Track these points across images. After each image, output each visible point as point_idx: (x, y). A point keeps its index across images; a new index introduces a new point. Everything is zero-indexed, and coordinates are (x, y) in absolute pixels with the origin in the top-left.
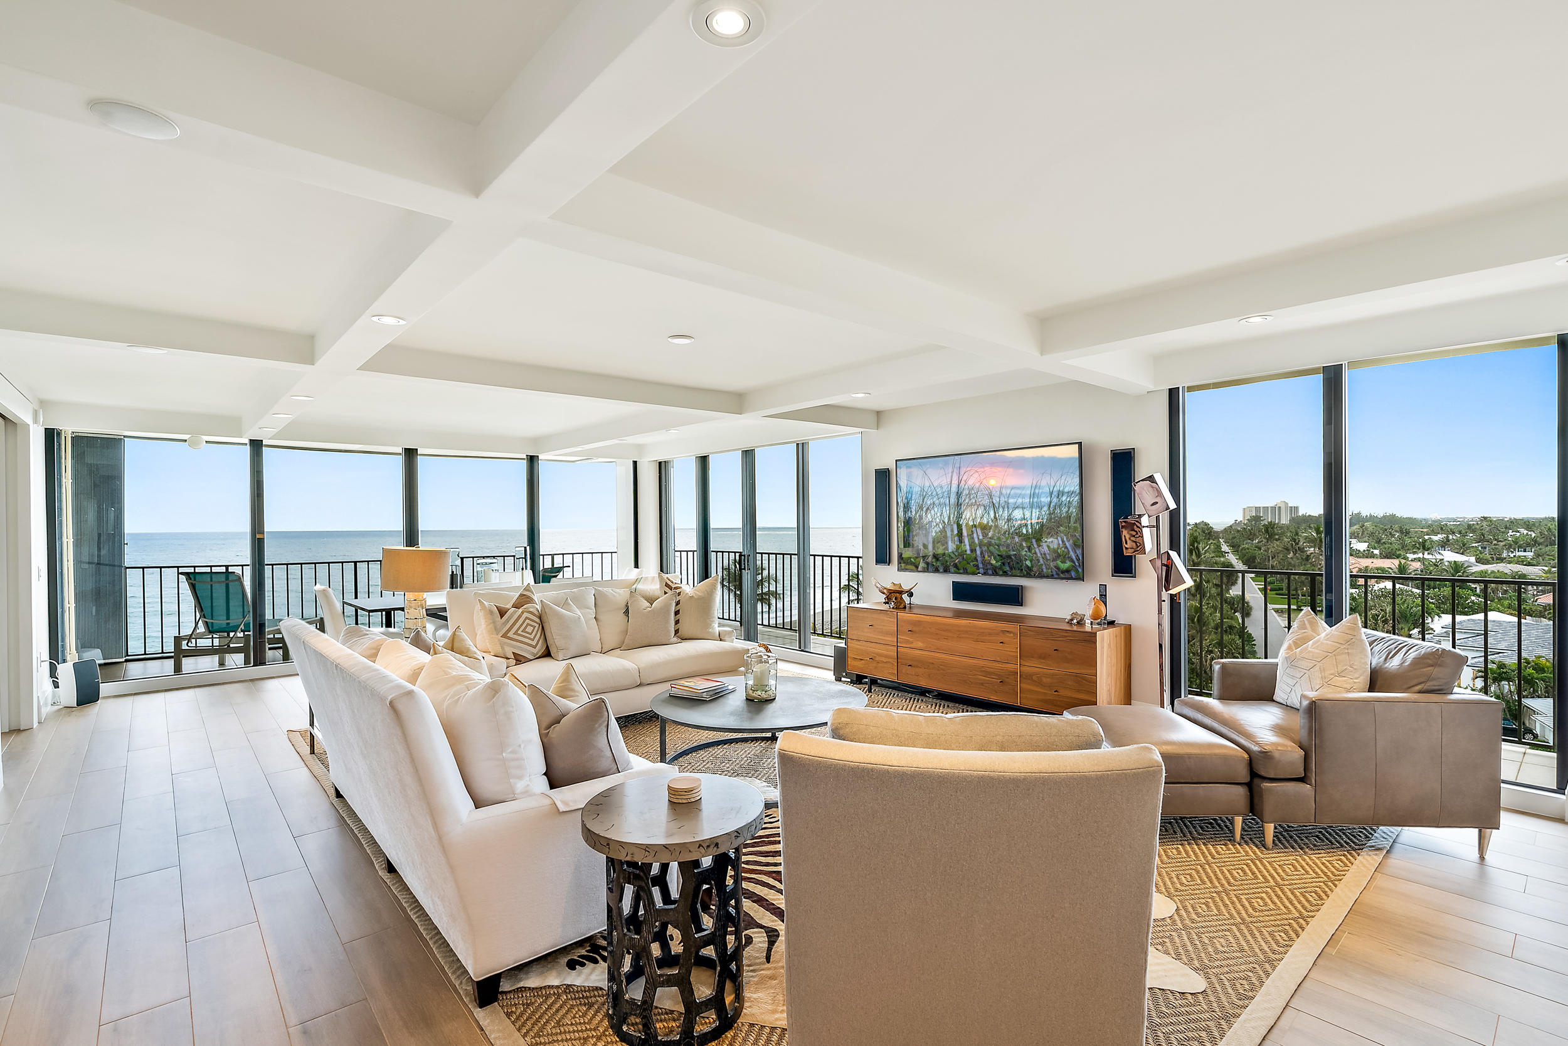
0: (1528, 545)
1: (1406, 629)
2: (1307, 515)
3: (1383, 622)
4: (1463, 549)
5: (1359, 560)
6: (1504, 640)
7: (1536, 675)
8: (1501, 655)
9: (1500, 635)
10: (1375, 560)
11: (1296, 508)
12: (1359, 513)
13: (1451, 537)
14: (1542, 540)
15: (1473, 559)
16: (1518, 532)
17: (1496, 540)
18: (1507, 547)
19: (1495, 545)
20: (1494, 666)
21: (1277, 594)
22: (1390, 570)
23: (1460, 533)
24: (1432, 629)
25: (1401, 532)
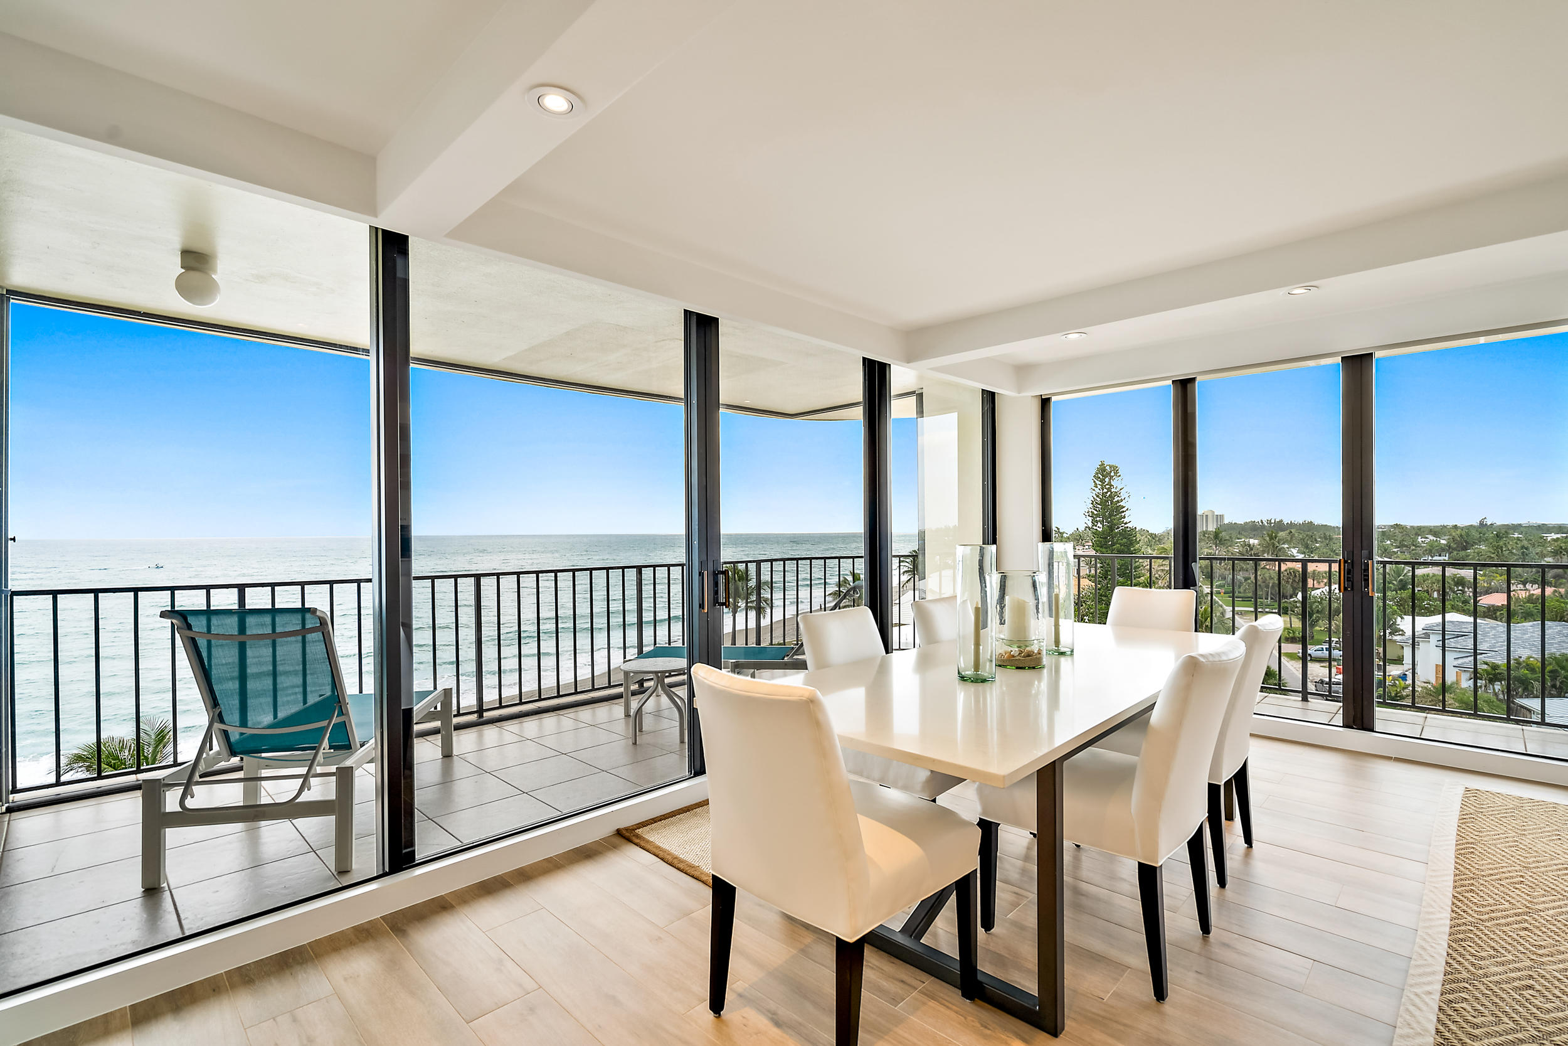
2: (1233, 523)
7: (1530, 676)
8: (1483, 655)
11: (1222, 517)
12: (1281, 521)
14: (1455, 546)
16: (1427, 538)
17: (1414, 545)
18: (1428, 552)
19: (1413, 550)
20: (1485, 667)
24: (1402, 631)
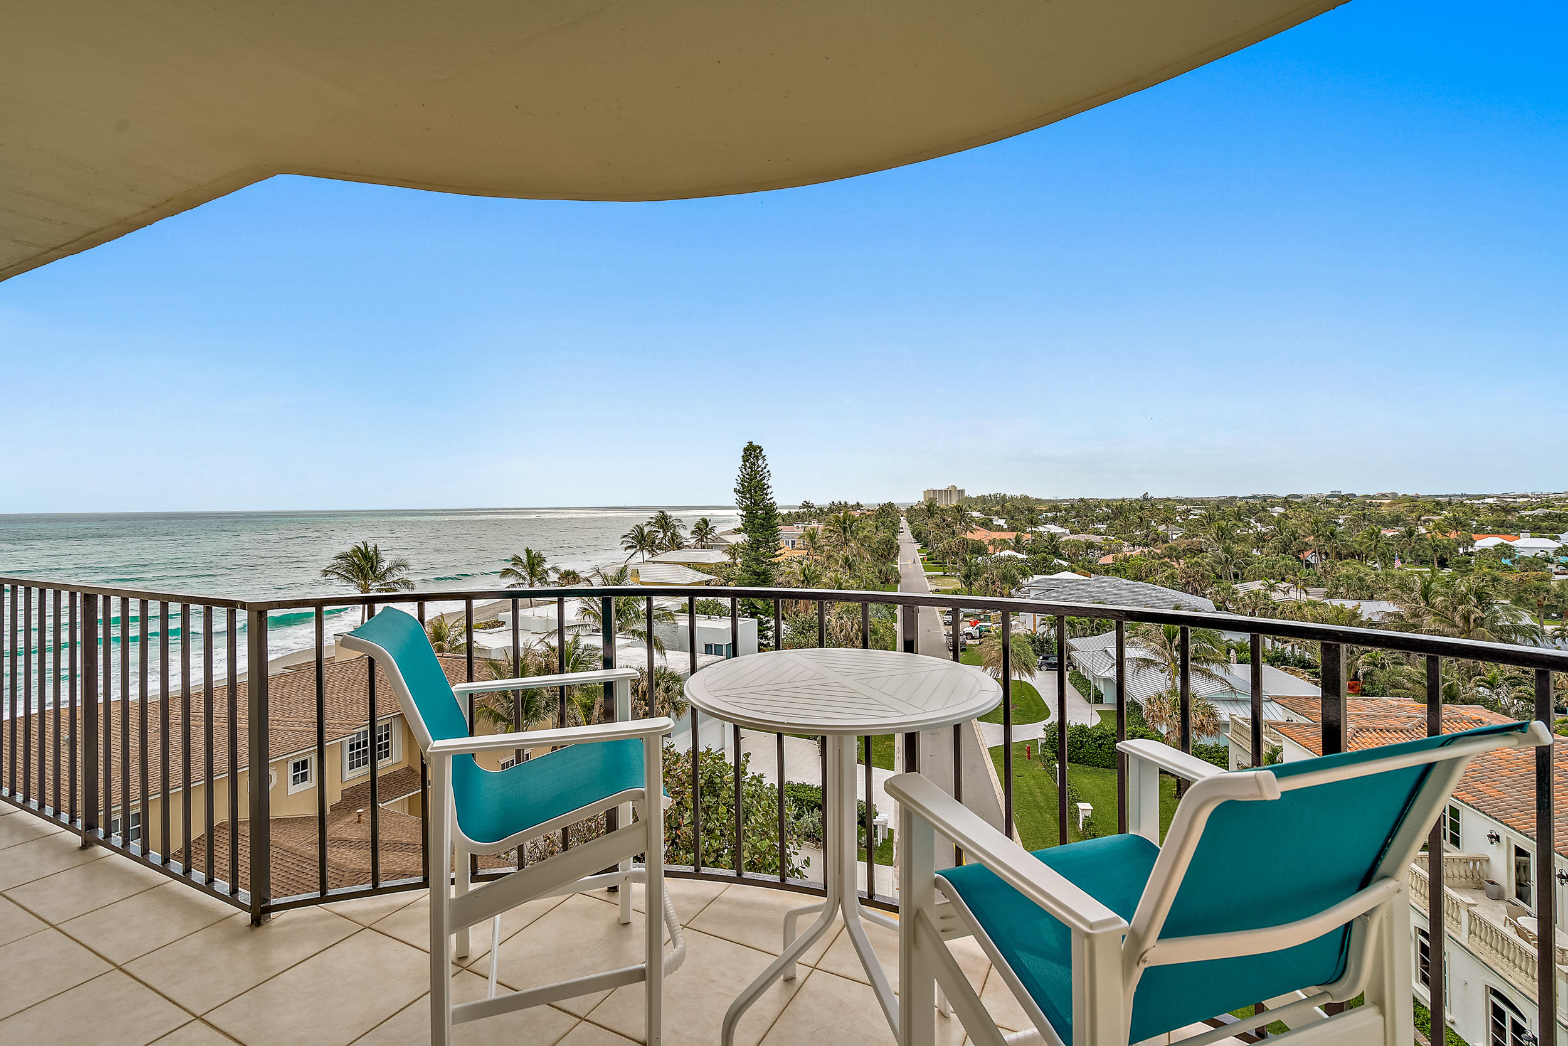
0: (1104, 520)
1: (1008, 588)
3: (992, 583)
4: (1063, 523)
5: (992, 533)
6: (1063, 594)
9: (1060, 590)
10: (1001, 533)
11: (963, 491)
13: (1058, 514)
15: (1068, 531)
17: (1085, 516)
21: (933, 563)
22: (1010, 541)
23: (1066, 510)
25: (1029, 511)
